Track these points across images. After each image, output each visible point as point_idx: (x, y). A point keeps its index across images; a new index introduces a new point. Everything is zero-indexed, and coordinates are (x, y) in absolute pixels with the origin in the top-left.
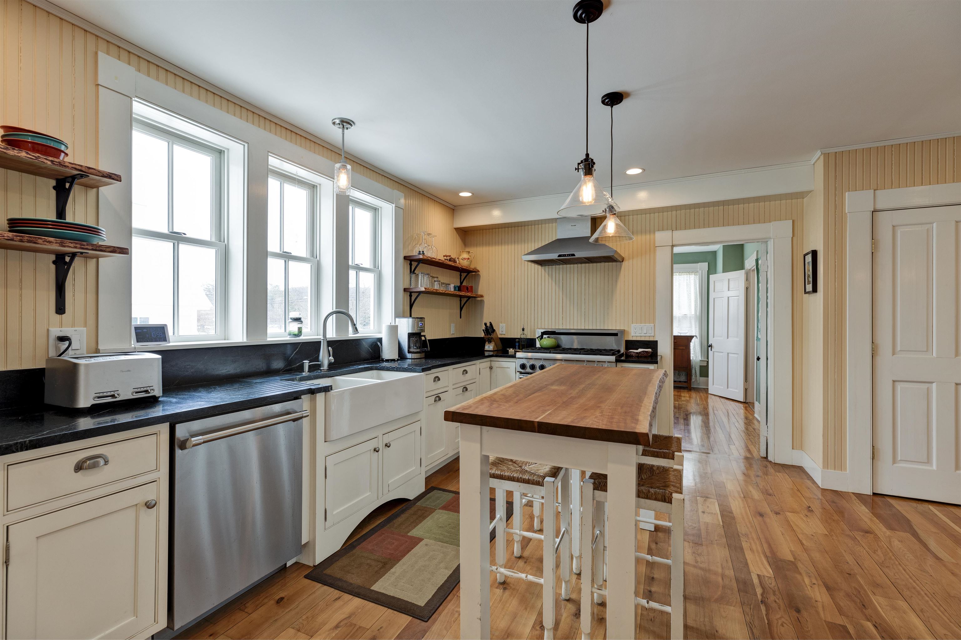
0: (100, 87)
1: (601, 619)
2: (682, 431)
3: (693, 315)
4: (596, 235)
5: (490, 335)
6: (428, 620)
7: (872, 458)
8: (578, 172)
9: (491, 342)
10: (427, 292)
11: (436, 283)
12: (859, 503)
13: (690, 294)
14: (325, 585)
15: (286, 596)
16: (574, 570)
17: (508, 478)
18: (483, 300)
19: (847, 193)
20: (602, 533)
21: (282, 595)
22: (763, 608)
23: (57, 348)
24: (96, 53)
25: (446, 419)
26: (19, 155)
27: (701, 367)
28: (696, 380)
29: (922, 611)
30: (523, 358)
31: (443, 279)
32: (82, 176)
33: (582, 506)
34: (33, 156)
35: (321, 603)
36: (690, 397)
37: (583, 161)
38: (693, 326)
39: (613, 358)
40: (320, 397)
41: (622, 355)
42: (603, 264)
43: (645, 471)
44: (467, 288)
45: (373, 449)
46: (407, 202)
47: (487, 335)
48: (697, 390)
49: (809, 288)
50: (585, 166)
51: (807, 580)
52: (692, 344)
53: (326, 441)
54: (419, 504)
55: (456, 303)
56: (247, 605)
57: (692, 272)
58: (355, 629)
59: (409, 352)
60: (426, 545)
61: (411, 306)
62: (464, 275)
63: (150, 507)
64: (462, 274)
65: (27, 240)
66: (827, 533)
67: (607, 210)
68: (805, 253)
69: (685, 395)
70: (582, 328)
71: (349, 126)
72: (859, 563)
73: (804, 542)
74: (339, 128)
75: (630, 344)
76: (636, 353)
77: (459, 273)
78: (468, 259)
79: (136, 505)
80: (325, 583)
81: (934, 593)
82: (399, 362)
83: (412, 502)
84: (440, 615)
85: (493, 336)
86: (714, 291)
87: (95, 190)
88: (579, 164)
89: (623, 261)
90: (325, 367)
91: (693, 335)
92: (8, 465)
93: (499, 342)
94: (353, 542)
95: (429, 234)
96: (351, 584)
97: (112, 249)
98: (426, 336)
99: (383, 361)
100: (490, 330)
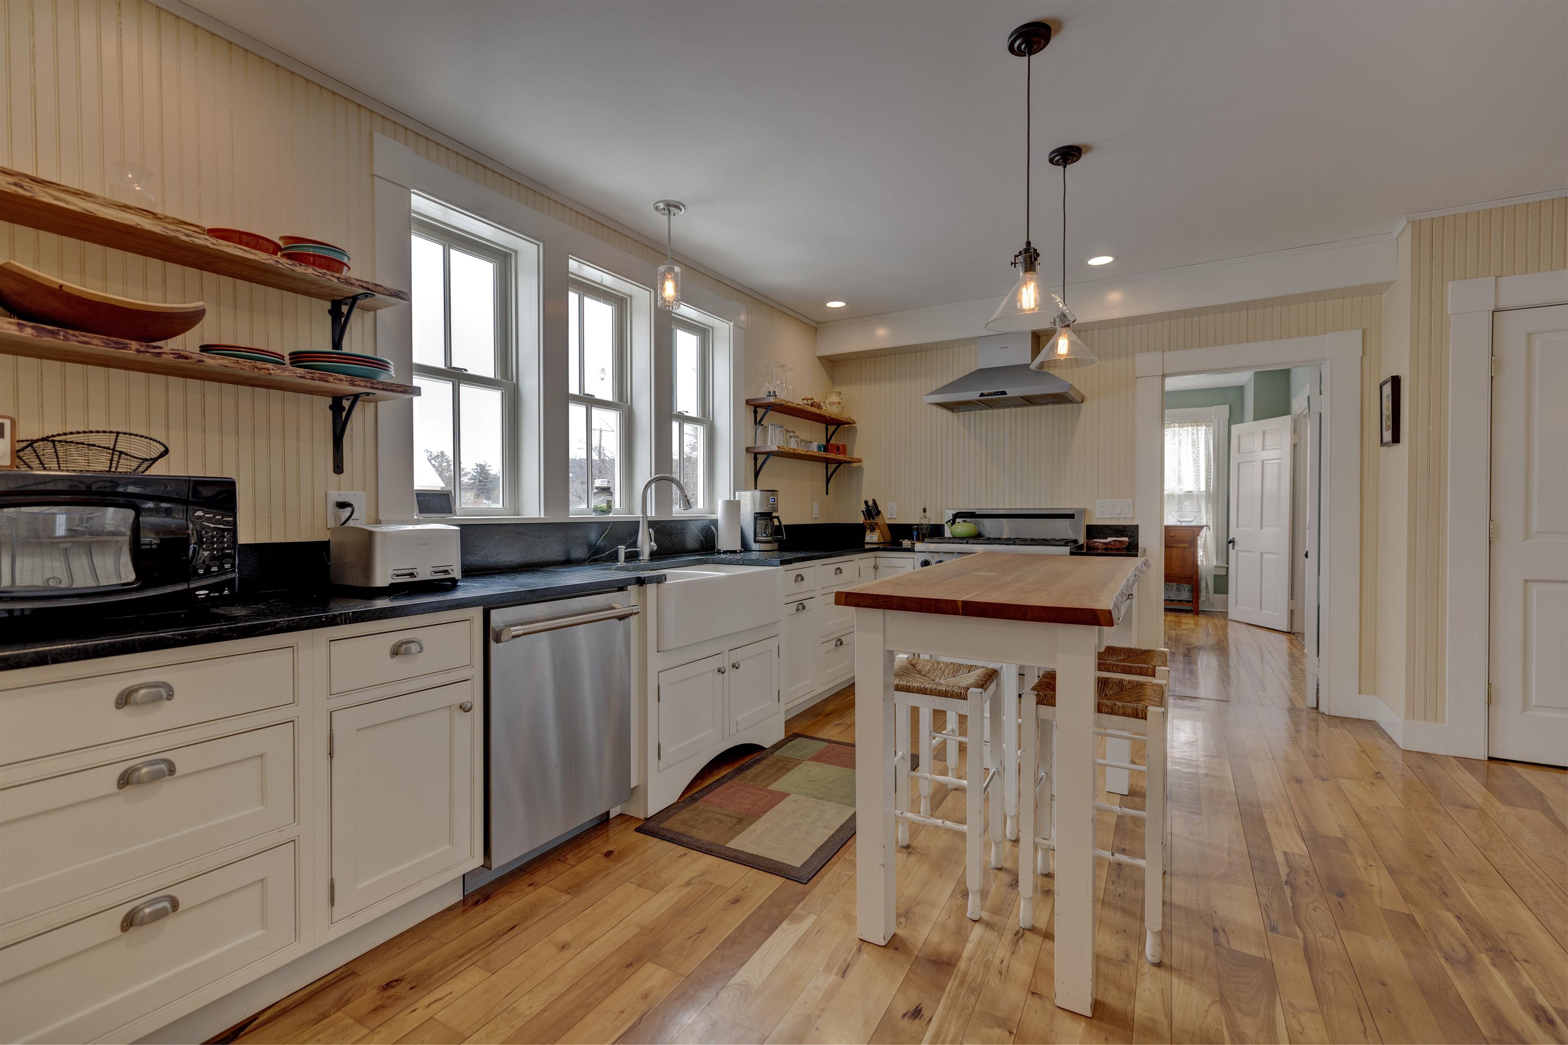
0: (375, 177)
1: (1047, 891)
2: (1180, 671)
3: (1203, 492)
4: (1040, 358)
5: (874, 520)
6: (808, 882)
7: (1487, 702)
8: (1015, 267)
9: (874, 530)
10: (782, 454)
11: (793, 439)
12: (1462, 770)
13: (1198, 457)
14: (664, 840)
15: (615, 849)
16: (1008, 836)
17: (918, 690)
18: (862, 467)
19: (1450, 283)
20: (1049, 776)
21: (610, 848)
22: (1288, 890)
23: (337, 517)
24: (371, 134)
25: (837, 602)
26: (306, 272)
27: (1215, 576)
28: (1208, 599)
29: (1536, 903)
30: (925, 552)
31: (804, 435)
32: (366, 295)
33: (1020, 748)
34: (320, 273)
35: (662, 858)
36: (1196, 624)
37: (1023, 253)
38: (1204, 509)
39: (1067, 550)
40: (651, 588)
41: (1081, 547)
42: (1050, 407)
43: (1111, 686)
44: (838, 447)
45: (717, 669)
46: (750, 318)
47: (869, 519)
48: (1208, 614)
49: (1388, 436)
50: (1025, 259)
51: (1360, 862)
52: (1200, 542)
53: (660, 650)
54: (778, 753)
55: (819, 470)
56: (567, 857)
57: (1202, 422)
58: (712, 888)
59: (755, 541)
60: (795, 801)
61: (756, 475)
62: (832, 428)
63: (466, 709)
64: (829, 427)
65: (318, 377)
66: (1403, 807)
67: (1057, 320)
68: (1382, 380)
69: (1188, 621)
70: (1017, 507)
71: (676, 211)
72: (1447, 843)
73: (1363, 816)
74: (663, 214)
75: (1093, 531)
76: (1103, 543)
77: (825, 425)
78: (839, 403)
79: (450, 706)
80: (663, 838)
81: (1561, 884)
82: (742, 554)
83: (768, 750)
84: (823, 877)
85: (878, 520)
86: (1239, 452)
87: (372, 313)
88: (1016, 256)
89: (1082, 402)
90: (645, 555)
91: (1202, 524)
92: (330, 641)
93: (886, 529)
94: (694, 794)
95: (782, 366)
96: (699, 840)
97: (403, 388)
98: (780, 518)
99: (719, 552)
100: (872, 511)
